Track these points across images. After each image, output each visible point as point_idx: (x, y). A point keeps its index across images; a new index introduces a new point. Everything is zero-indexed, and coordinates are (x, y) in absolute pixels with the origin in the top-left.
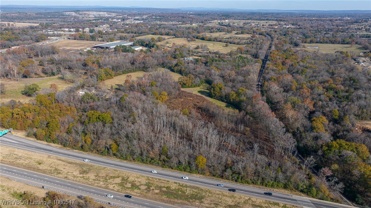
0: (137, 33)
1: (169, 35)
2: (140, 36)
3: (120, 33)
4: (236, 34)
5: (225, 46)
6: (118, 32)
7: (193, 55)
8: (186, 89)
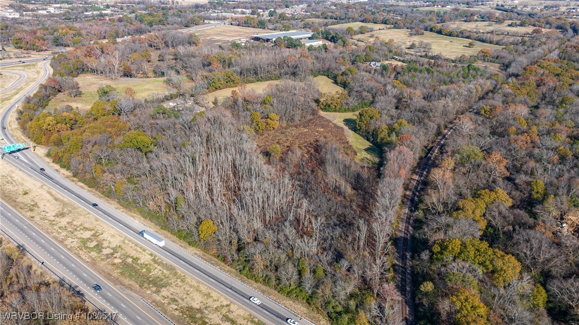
0: (338, 18)
1: (387, 24)
2: (340, 23)
3: (313, 18)
4: (510, 25)
5: (468, 45)
6: (310, 16)
7: (393, 58)
8: (328, 113)
